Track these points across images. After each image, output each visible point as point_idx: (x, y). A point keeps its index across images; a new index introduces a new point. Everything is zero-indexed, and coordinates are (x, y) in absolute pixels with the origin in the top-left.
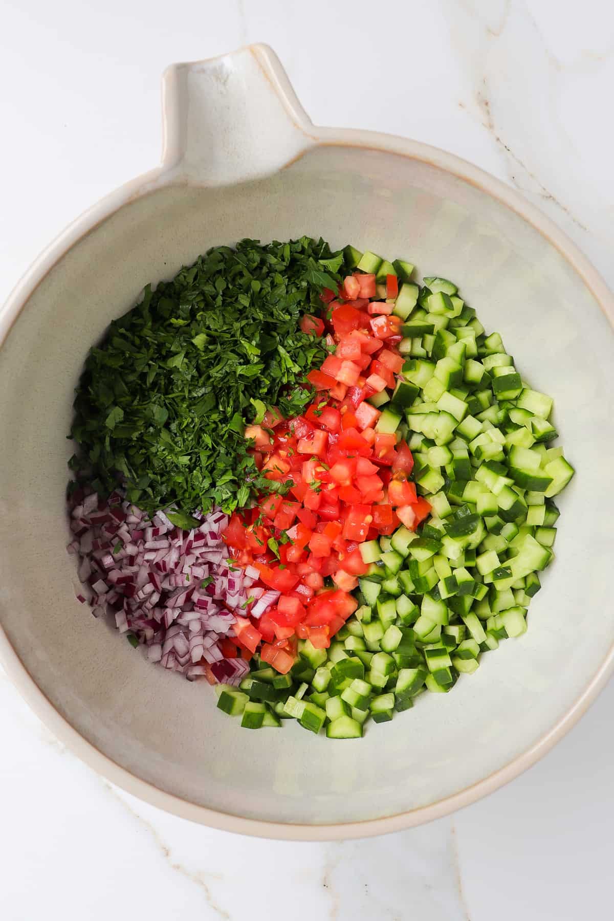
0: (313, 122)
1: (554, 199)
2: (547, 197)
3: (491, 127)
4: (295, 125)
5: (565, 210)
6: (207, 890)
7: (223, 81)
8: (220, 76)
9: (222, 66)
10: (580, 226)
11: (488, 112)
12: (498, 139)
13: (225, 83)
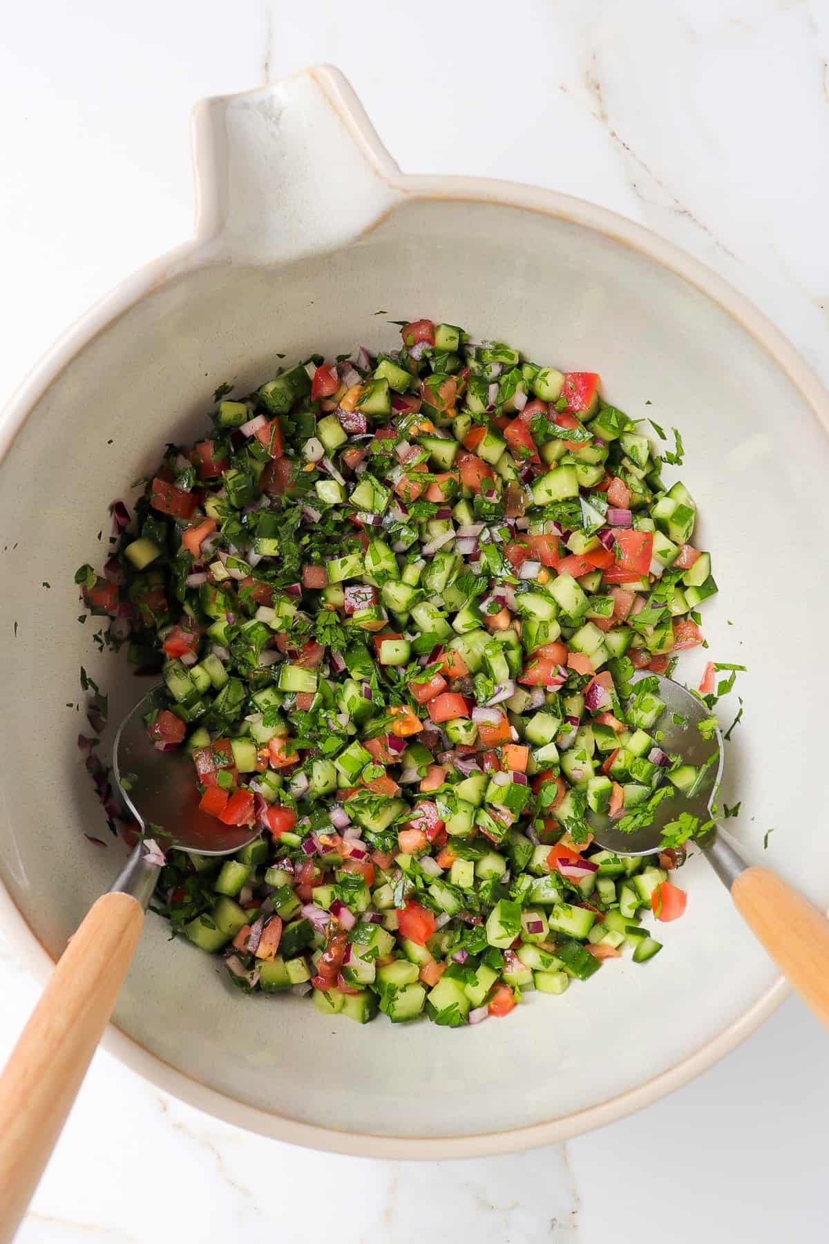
0: (402, 169)
1: (690, 215)
2: (680, 212)
3: (604, 117)
4: (377, 173)
5: (705, 228)
6: (219, 1158)
7: (274, 119)
8: (270, 113)
9: (272, 98)
10: (726, 251)
11: (600, 99)
12: (613, 134)
13: (277, 122)
